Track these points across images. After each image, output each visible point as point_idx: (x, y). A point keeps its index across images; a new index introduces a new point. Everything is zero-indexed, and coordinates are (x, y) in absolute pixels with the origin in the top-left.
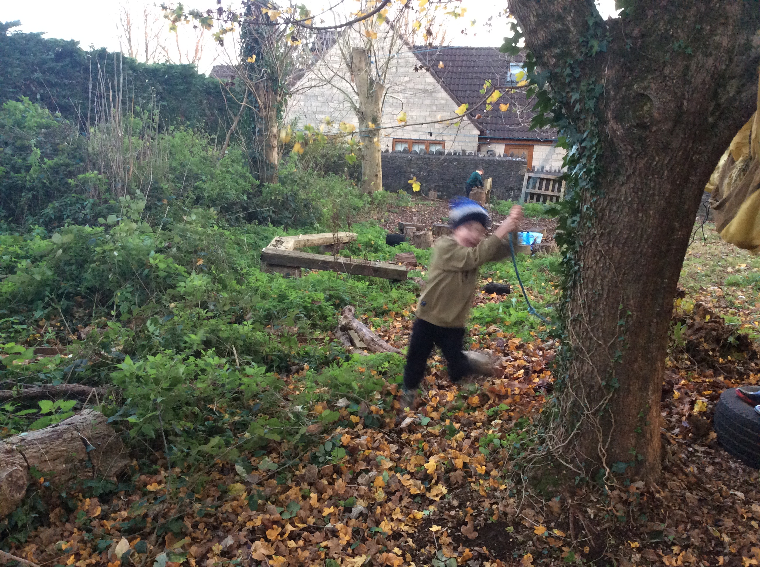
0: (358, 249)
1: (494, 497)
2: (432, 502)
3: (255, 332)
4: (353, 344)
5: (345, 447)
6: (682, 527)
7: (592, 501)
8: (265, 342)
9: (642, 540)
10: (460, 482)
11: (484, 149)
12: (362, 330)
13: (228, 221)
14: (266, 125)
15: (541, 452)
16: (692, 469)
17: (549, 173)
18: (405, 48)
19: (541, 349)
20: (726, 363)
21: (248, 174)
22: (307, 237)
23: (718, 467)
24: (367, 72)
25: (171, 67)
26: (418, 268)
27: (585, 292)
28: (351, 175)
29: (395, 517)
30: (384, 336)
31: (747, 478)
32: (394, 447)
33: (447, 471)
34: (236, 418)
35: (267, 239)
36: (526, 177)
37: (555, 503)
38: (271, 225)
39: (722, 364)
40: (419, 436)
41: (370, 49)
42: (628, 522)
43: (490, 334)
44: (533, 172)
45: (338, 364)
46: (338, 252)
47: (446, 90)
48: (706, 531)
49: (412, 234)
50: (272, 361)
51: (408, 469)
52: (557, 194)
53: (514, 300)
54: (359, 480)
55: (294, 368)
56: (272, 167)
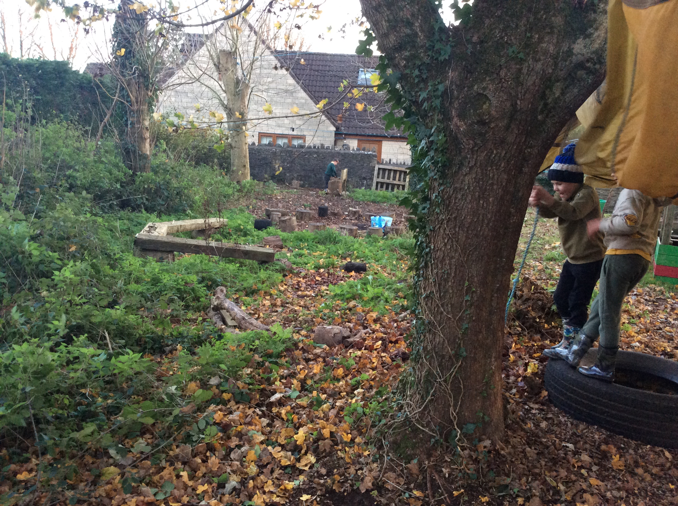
0: (229, 233)
1: (359, 463)
2: (301, 472)
3: (128, 315)
4: (225, 323)
5: (218, 424)
6: (524, 479)
7: (446, 461)
8: (138, 324)
9: (491, 494)
10: (328, 450)
11: (340, 143)
12: (233, 310)
13: (102, 209)
14: (138, 117)
15: (400, 417)
16: (530, 425)
17: (397, 165)
18: (267, 52)
19: (396, 321)
20: (551, 328)
21: (121, 164)
22: (180, 223)
23: (550, 421)
24: (234, 72)
25: (45, 63)
26: (284, 250)
27: (435, 271)
28: (221, 165)
29: (267, 490)
30: (254, 314)
31: (575, 430)
32: (265, 421)
33: (316, 441)
34: (109, 401)
35: (141, 225)
36: (376, 168)
37: (413, 465)
38: (144, 212)
39: (547, 329)
40: (289, 408)
41: (235, 51)
42: (478, 478)
43: (350, 309)
44: (382, 164)
45: (210, 343)
46: (209, 237)
47: (305, 91)
48: (544, 482)
49: (277, 219)
50: (146, 342)
51: (279, 441)
52: (403, 183)
53: (370, 277)
54: (232, 456)
55: (168, 349)
56: (144, 157)
